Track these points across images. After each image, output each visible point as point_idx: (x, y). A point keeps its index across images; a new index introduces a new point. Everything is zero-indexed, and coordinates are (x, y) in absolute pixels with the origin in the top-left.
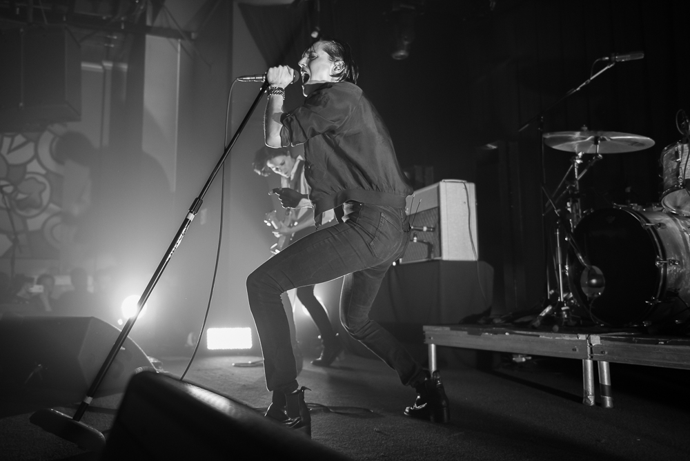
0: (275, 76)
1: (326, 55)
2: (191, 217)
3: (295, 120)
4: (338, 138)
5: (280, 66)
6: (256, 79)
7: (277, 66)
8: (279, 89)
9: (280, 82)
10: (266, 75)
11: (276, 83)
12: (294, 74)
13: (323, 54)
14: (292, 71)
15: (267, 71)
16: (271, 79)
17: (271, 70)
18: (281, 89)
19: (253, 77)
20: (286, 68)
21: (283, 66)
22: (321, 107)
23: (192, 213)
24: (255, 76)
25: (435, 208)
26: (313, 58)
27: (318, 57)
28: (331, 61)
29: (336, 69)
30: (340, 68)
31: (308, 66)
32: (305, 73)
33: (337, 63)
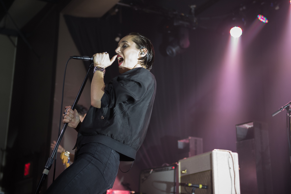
0: (100, 59)
1: (134, 44)
5: (104, 54)
8: (101, 68)
9: (102, 64)
10: (93, 58)
11: (99, 64)
13: (132, 44)
16: (96, 61)
17: (98, 55)
25: (208, 171)
26: (125, 47)
27: (129, 46)
28: (138, 48)
29: (141, 54)
30: (144, 53)
31: (122, 53)
32: (120, 57)
33: (142, 50)
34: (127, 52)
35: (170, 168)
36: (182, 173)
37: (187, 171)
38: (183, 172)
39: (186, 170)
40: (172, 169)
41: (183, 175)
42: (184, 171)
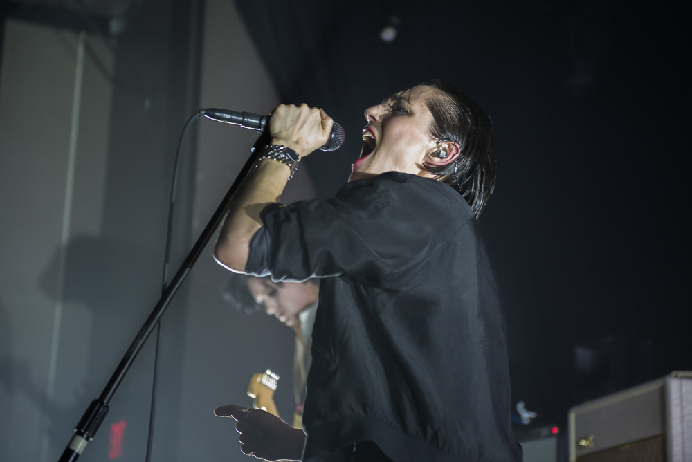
0: (289, 122)
1: (427, 118)
2: (80, 445)
3: (294, 222)
4: (382, 297)
5: (305, 108)
6: (243, 123)
7: (298, 105)
8: (289, 151)
9: (294, 139)
10: (269, 119)
11: (286, 139)
12: (333, 130)
13: (423, 112)
14: (330, 122)
15: (274, 111)
16: (277, 126)
17: (282, 109)
18: (292, 153)
19: (238, 114)
20: (317, 113)
21: (311, 106)
22: (363, 214)
23: (82, 435)
24: (244, 115)
25: (655, 437)
26: (399, 111)
27: (410, 114)
28: (433, 134)
29: (437, 154)
30: (447, 155)
31: (380, 125)
32: (369, 135)
33: (445, 145)
34: (399, 127)
35: (545, 431)
36: (579, 447)
37: (594, 441)
38: (584, 443)
39: (591, 438)
40: (551, 435)
41: (583, 452)
42: (586, 438)
